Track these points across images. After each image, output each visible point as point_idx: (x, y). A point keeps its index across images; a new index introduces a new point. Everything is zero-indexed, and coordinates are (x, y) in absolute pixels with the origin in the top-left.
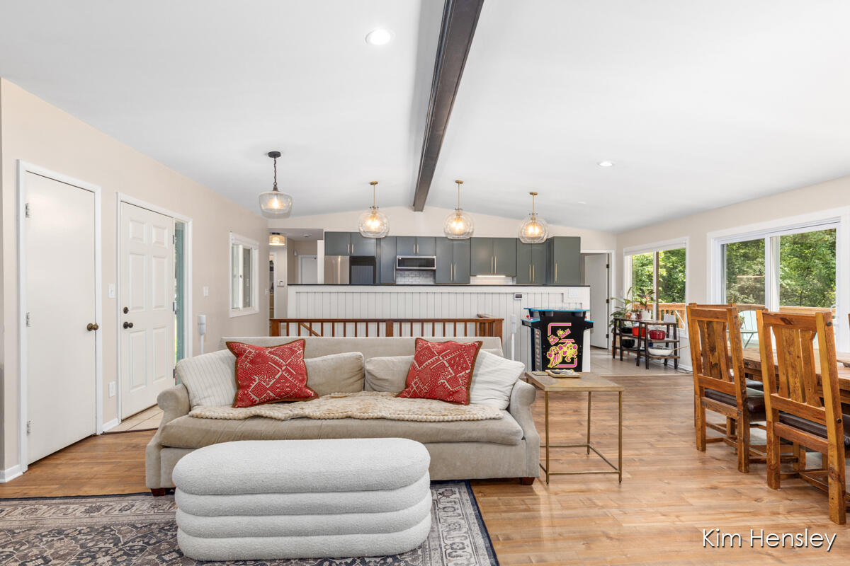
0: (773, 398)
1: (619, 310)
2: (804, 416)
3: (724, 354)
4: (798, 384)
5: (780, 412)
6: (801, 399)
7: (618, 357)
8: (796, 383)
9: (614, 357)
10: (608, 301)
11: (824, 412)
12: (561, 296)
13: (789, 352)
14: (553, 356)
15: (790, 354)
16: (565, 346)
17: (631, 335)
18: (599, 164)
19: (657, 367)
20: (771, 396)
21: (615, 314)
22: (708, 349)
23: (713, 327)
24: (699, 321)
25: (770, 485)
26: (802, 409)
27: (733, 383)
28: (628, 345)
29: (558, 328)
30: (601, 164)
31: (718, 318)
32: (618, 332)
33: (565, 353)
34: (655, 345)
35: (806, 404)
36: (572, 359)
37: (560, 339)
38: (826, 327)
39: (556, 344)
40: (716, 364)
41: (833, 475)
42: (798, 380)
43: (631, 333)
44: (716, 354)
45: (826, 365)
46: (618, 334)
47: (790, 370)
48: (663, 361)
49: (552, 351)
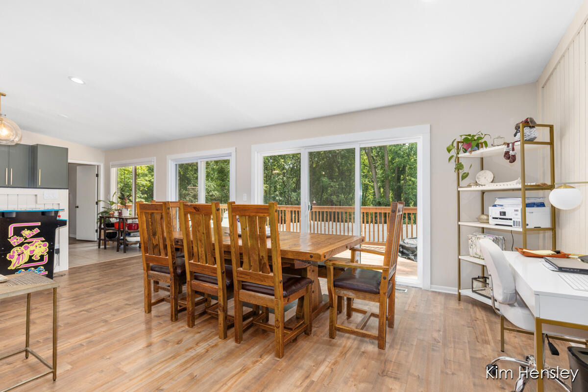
0: (190, 264)
1: (106, 210)
2: (207, 273)
3: (161, 237)
4: (203, 252)
5: (195, 273)
6: (205, 262)
7: (102, 247)
8: (202, 251)
9: (99, 247)
10: (97, 203)
11: (216, 268)
12: (34, 197)
13: (198, 231)
14: (16, 256)
15: (199, 232)
16: (33, 245)
17: (113, 228)
18: (70, 78)
19: (134, 250)
20: (189, 263)
21: (102, 213)
22: (151, 234)
23: (154, 217)
24: (145, 213)
25: (189, 326)
26: (206, 268)
27: (167, 257)
28: (111, 237)
29: (23, 228)
30: (72, 79)
31: (157, 210)
32: (102, 226)
33: (32, 252)
34: (132, 234)
35: (207, 265)
36: (42, 257)
37: (26, 239)
38: (217, 212)
39: (21, 245)
40: (157, 245)
41: (221, 308)
42: (203, 249)
43: (114, 227)
44: (157, 237)
45: (217, 236)
46: (102, 229)
47: (199, 242)
48: (138, 245)
49: (14, 252)
